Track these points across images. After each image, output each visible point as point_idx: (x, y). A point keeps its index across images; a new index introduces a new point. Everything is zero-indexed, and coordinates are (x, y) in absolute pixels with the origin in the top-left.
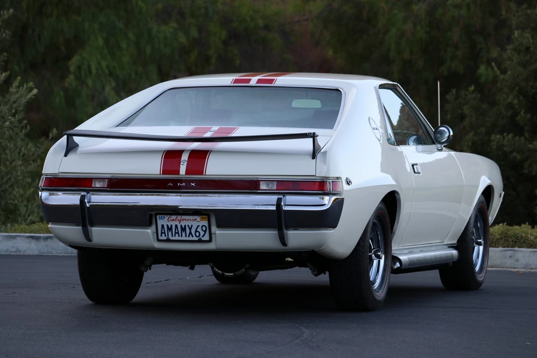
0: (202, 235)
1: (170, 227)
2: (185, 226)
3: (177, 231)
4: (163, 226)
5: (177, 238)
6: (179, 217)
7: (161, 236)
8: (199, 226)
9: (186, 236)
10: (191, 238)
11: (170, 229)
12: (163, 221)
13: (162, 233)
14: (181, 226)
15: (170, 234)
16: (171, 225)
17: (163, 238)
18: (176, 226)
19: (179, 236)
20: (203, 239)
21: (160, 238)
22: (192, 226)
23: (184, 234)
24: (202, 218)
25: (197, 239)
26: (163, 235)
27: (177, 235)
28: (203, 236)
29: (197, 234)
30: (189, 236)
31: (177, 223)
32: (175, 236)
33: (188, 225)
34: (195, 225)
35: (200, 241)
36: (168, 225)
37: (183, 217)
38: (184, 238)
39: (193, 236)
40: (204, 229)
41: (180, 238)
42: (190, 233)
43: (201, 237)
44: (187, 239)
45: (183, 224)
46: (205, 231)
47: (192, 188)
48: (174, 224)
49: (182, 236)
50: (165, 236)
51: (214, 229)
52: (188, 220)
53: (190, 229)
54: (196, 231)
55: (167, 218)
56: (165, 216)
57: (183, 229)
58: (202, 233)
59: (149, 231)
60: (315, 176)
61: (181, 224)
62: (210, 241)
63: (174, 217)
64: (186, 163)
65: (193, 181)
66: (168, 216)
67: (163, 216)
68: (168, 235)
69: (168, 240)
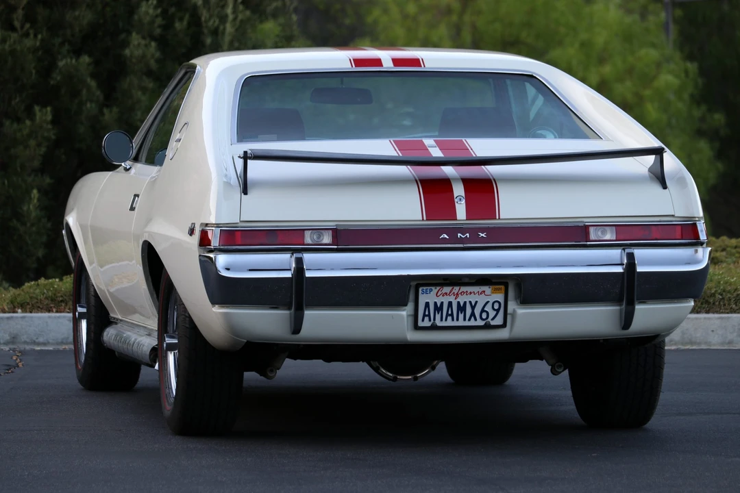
0: (491, 316)
1: (439, 305)
2: (465, 303)
3: (450, 312)
4: (427, 305)
5: (449, 323)
6: (456, 289)
7: (423, 320)
8: (488, 302)
9: (465, 319)
10: (472, 323)
11: (438, 309)
12: (429, 297)
13: (424, 315)
14: (459, 303)
15: (438, 316)
16: (442, 303)
17: (427, 323)
18: (450, 304)
19: (453, 320)
20: (493, 323)
21: (421, 324)
22: (476, 302)
23: (461, 316)
24: (496, 289)
25: (482, 323)
26: (426, 319)
27: (449, 318)
28: (493, 319)
29: (484, 316)
30: (469, 320)
31: (452, 298)
32: (446, 320)
33: (470, 302)
34: (481, 300)
35: (487, 327)
36: (435, 303)
37: (464, 289)
38: (461, 323)
39: (476, 319)
40: (496, 306)
41: (455, 323)
42: (473, 314)
43: (489, 319)
44: (467, 323)
45: (462, 299)
46: (498, 311)
47: (482, 240)
48: (446, 300)
49: (458, 320)
50: (430, 320)
51: (512, 306)
52: (471, 293)
53: (473, 308)
54: (483, 311)
55: (435, 290)
56: (433, 288)
57: (461, 308)
58: (492, 314)
59: (404, 313)
60: (673, 216)
61: (458, 300)
62: (504, 325)
63: (447, 289)
64: (463, 202)
65: (483, 230)
66: (438, 288)
67: (429, 288)
68: (434, 319)
69: (434, 328)
